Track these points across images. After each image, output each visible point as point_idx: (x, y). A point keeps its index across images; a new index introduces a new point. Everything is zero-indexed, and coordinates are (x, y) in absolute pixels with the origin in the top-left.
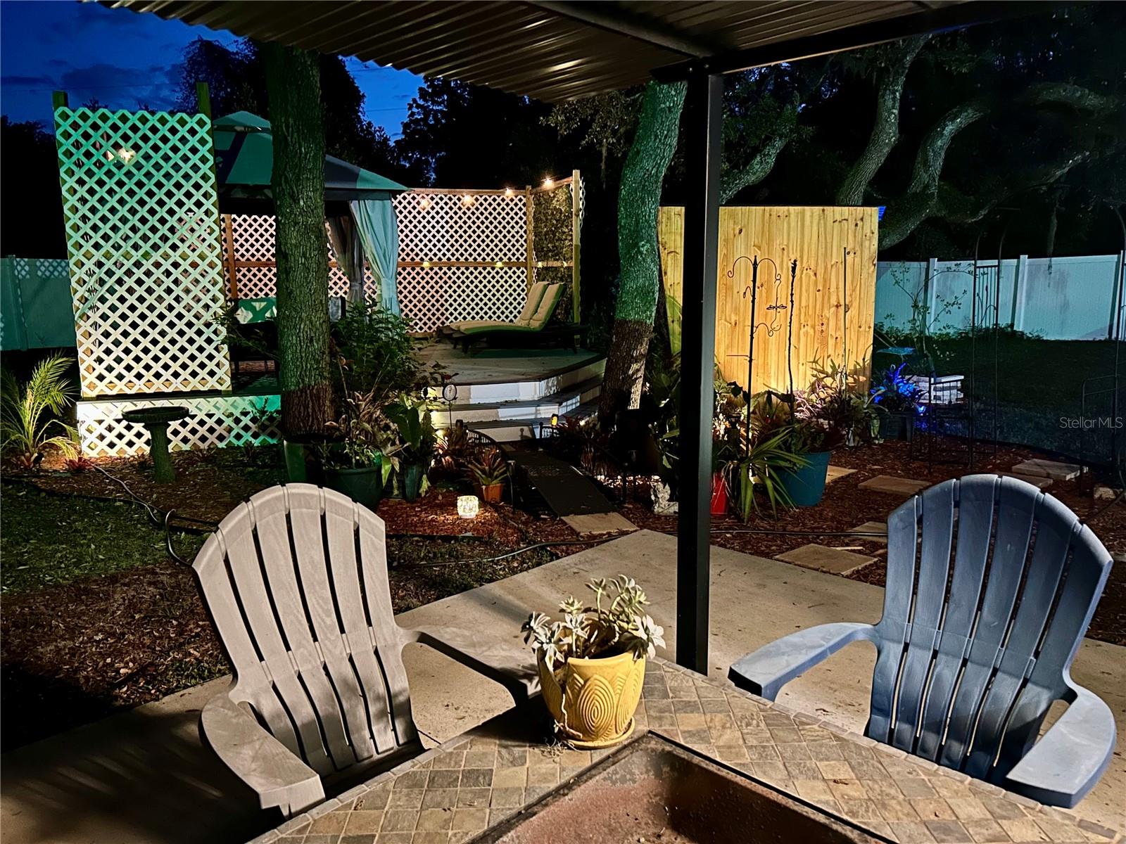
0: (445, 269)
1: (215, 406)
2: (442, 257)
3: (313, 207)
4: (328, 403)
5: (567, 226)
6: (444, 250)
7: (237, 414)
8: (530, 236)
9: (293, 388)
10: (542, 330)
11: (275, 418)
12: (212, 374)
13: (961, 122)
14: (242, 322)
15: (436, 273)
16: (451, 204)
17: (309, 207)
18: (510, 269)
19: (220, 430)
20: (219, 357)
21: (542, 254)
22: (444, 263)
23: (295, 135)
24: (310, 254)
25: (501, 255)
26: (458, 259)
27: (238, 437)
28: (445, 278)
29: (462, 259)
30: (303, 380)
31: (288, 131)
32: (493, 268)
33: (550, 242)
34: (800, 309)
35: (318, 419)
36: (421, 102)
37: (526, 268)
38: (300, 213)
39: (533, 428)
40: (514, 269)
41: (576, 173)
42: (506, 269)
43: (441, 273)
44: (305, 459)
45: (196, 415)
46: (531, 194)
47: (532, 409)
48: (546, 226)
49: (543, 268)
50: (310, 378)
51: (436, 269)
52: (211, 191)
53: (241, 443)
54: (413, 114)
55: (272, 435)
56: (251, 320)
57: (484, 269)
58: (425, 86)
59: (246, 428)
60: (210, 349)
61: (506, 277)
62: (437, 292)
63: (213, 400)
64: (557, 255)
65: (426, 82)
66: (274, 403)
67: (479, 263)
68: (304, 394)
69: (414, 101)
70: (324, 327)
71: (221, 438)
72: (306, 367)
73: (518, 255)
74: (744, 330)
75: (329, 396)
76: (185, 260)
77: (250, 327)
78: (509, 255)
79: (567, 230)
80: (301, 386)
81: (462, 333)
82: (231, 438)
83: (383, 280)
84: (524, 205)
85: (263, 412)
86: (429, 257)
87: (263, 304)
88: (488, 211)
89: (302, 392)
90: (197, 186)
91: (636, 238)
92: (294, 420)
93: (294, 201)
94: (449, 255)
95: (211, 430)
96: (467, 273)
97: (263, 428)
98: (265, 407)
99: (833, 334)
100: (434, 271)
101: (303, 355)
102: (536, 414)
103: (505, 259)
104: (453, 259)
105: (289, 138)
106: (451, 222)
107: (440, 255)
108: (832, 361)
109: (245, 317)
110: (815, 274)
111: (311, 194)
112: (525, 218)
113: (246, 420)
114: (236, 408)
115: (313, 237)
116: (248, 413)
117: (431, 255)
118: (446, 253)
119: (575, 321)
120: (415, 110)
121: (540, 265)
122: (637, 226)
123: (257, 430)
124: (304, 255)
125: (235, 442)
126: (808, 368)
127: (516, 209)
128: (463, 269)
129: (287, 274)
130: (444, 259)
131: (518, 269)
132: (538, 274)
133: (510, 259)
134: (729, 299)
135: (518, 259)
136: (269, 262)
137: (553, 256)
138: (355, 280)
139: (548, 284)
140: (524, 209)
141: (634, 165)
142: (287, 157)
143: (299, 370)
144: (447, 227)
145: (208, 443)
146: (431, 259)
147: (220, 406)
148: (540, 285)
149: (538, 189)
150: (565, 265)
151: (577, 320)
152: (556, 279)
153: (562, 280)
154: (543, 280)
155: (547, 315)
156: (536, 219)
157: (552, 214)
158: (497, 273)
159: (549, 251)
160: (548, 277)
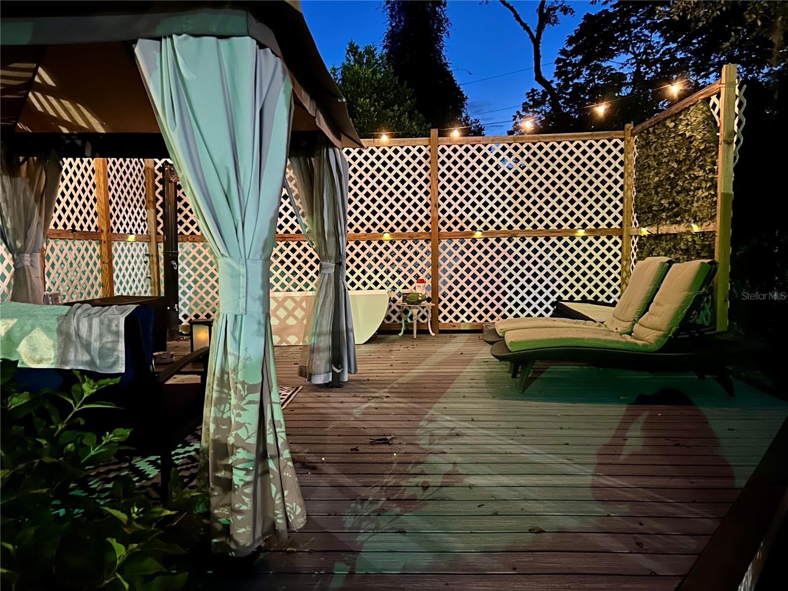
0: (504, 240)
2: (501, 225)
5: (702, 167)
6: (504, 216)
8: (629, 193)
15: (492, 246)
16: (516, 155)
18: (597, 238)
21: (647, 214)
22: (504, 232)
25: (584, 220)
26: (522, 227)
29: (529, 227)
32: (572, 238)
33: (666, 197)
37: (621, 237)
40: (603, 238)
41: (729, 70)
42: (591, 238)
43: (498, 246)
46: (633, 135)
48: (657, 174)
49: (650, 237)
51: (492, 240)
57: (560, 239)
58: (527, 100)
61: (591, 250)
64: (676, 215)
67: (553, 231)
73: (609, 219)
78: (597, 219)
79: (701, 173)
84: (621, 151)
94: (510, 222)
100: (489, 243)
103: (591, 226)
104: (516, 227)
107: (498, 222)
112: (621, 169)
117: (486, 222)
118: (507, 219)
121: (644, 231)
127: (609, 158)
130: (504, 228)
131: (610, 238)
132: (641, 245)
133: (597, 225)
135: (609, 225)
137: (668, 217)
139: (670, 263)
140: (621, 157)
146: (486, 228)
148: (655, 262)
149: (646, 124)
150: (696, 228)
151: (723, 323)
152: (686, 252)
153: (689, 254)
154: (650, 254)
155: (672, 322)
156: (641, 167)
157: (672, 153)
158: (578, 244)
159: (663, 211)
160: (658, 249)
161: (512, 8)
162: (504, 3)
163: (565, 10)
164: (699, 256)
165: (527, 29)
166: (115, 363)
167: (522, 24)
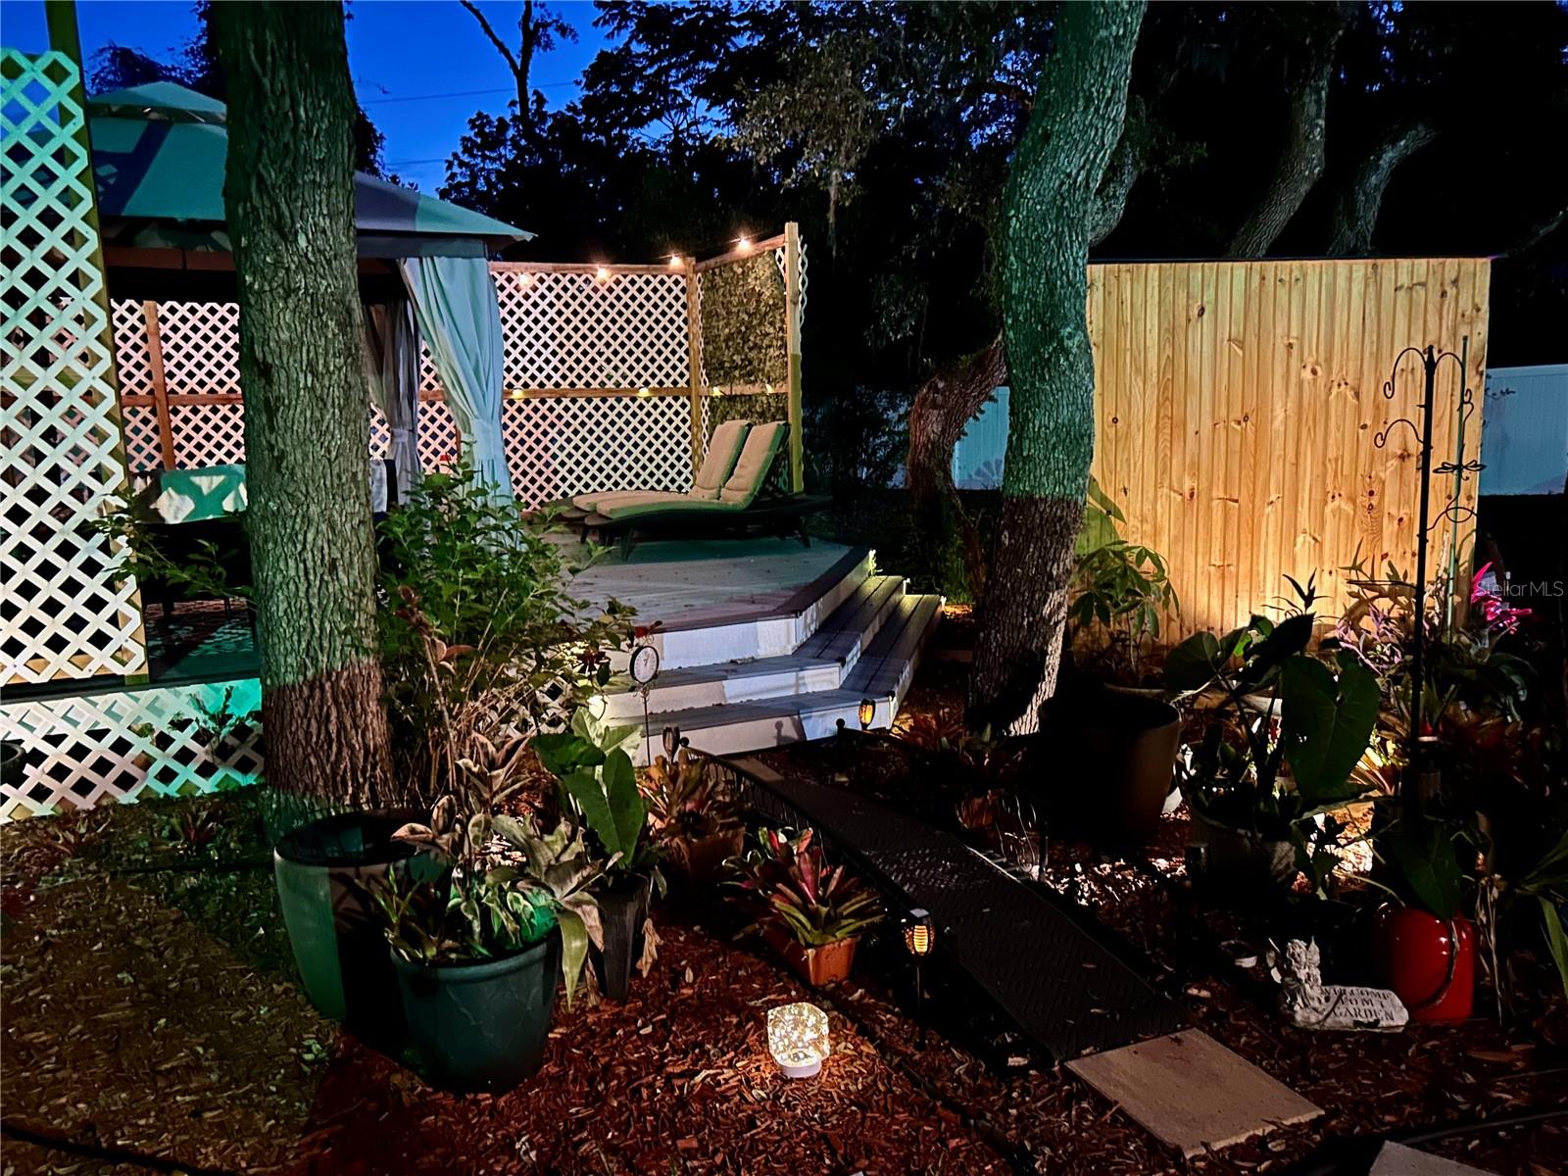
0: (551, 402)
1: (109, 712)
2: (545, 381)
3: (330, 254)
4: (373, 706)
5: (772, 324)
6: (548, 369)
7: (162, 725)
8: (696, 343)
9: (290, 678)
10: (750, 507)
11: (250, 730)
12: (100, 640)
13: (1406, 146)
14: (171, 520)
15: (536, 410)
16: (558, 289)
17: (322, 252)
18: (662, 399)
19: (121, 764)
20: (115, 603)
21: (717, 370)
22: (550, 391)
23: (282, 74)
24: (326, 365)
25: (646, 376)
26: (572, 384)
27: (167, 776)
28: (552, 417)
29: (580, 385)
30: (315, 661)
31: (263, 62)
32: (634, 400)
33: (737, 352)
34: (1324, 464)
35: (351, 747)
36: (466, 158)
37: (689, 398)
38: (299, 267)
39: (800, 720)
40: (669, 399)
41: (791, 228)
42: (655, 400)
43: (544, 409)
44: (336, 906)
45: (64, 736)
46: (695, 272)
47: (789, 678)
48: (727, 325)
49: (723, 398)
50: (331, 654)
51: (535, 402)
52: (84, 228)
53: (172, 789)
54: (453, 176)
55: (244, 766)
56: (193, 513)
57: (619, 400)
58: (472, 134)
59: (185, 756)
60: (93, 586)
61: (656, 414)
62: (538, 441)
63: (104, 700)
64: (750, 374)
65: (472, 128)
66: (246, 696)
67: (610, 390)
68: (317, 693)
69: (455, 156)
70: (362, 535)
71: (125, 781)
72: (322, 629)
73: (675, 375)
74: (1209, 508)
75: (376, 690)
76: (25, 386)
77: (189, 530)
78: (660, 376)
79: (771, 330)
80: (310, 674)
81: (601, 516)
82: (150, 781)
83: (473, 422)
84: (683, 290)
85: (222, 719)
86: (522, 382)
87: (218, 480)
88: (623, 302)
89: (312, 689)
90: (50, 218)
91: (1051, 318)
92: (296, 753)
93: (284, 237)
94: (556, 377)
95: (102, 766)
96: (589, 408)
97: (223, 752)
98: (226, 707)
99: (1394, 511)
100: (531, 406)
101: (315, 602)
102: (797, 685)
103: (654, 384)
104: (565, 385)
105: (266, 82)
106: (560, 321)
107: (541, 377)
108: (1390, 565)
109: (178, 509)
110: (1357, 395)
111: (322, 222)
112: (685, 314)
113: (183, 739)
114: (159, 713)
115: (331, 324)
116: (188, 722)
117: (525, 377)
118: (552, 373)
119: (795, 490)
120: (456, 169)
121: (717, 392)
122: (1052, 294)
123: (209, 759)
124: (311, 367)
125: (160, 789)
126: (1340, 579)
127: (670, 298)
128: (581, 401)
129: (271, 411)
130: (549, 385)
131: (676, 399)
132: (713, 408)
133: (661, 383)
134: (1177, 447)
135: (675, 383)
136: (233, 396)
137: (741, 376)
138: (402, 424)
139: (750, 426)
140: (683, 298)
141: (1038, 164)
142: (263, 128)
143: (306, 637)
144: (552, 329)
145: (94, 795)
146: (526, 385)
147: (118, 713)
148: (733, 427)
149: (712, 262)
150: (770, 390)
151: (798, 486)
152: (762, 415)
153: (763, 417)
154: (723, 419)
155: (757, 481)
156: (708, 315)
157: (741, 303)
158: (641, 407)
159: (736, 368)
160: (733, 413)
161: (476, 13)
162: (465, 3)
163: (563, 30)
164: (774, 419)
165: (507, 54)
166: (380, 504)
167: (496, 41)
